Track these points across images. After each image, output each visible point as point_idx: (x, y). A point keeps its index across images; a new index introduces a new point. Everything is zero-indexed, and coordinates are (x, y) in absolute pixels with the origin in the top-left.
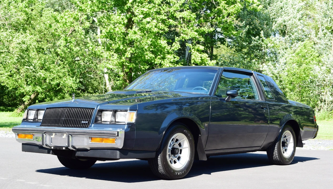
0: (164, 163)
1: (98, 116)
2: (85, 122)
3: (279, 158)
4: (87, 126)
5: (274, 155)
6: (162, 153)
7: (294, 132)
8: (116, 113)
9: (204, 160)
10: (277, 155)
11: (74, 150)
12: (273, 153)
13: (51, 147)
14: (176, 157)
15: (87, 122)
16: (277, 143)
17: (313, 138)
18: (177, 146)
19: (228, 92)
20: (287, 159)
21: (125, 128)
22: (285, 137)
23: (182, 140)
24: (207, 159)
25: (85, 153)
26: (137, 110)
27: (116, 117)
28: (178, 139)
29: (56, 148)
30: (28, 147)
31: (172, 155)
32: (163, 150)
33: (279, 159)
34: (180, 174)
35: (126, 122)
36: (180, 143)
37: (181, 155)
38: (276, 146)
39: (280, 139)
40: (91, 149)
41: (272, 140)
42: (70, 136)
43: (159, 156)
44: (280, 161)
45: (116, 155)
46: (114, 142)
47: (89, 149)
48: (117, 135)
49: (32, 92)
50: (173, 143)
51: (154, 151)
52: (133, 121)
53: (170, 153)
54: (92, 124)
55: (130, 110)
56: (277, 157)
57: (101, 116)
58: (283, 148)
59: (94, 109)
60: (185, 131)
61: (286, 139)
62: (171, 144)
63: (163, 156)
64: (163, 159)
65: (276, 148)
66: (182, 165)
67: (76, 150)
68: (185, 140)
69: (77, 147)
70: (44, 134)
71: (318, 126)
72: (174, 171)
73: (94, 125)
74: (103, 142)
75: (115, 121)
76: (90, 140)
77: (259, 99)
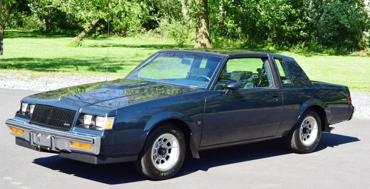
0: (147, 166)
1: (80, 119)
2: (67, 125)
3: (297, 146)
4: (68, 129)
5: (292, 144)
6: (145, 155)
7: (319, 118)
8: (96, 117)
9: (197, 158)
10: (295, 144)
11: (58, 151)
12: (291, 142)
13: (38, 145)
14: (164, 157)
15: (69, 125)
16: (295, 131)
17: (348, 120)
18: (165, 145)
19: (229, 85)
20: (308, 147)
21: (101, 135)
22: (307, 123)
23: (171, 140)
24: (199, 157)
25: (68, 154)
26: (116, 116)
27: (96, 122)
28: (166, 138)
29: (42, 148)
30: (20, 141)
31: (159, 156)
32: (146, 152)
33: (297, 148)
34: (166, 174)
35: (104, 128)
36: (169, 142)
37: (170, 155)
38: (294, 134)
39: (299, 127)
40: (72, 152)
41: (288, 128)
42: (53, 138)
43: (142, 159)
44: (298, 149)
45: (94, 160)
46: (91, 148)
47: (70, 151)
48: (92, 143)
49: (93, 18)
50: (160, 144)
51: (135, 155)
52: (110, 127)
53: (157, 153)
54: (73, 127)
55: (109, 116)
56: (295, 145)
57: (83, 119)
58: (304, 135)
59: (76, 111)
60: (174, 131)
61: (309, 125)
62: (158, 144)
63: (146, 159)
64: (146, 162)
65: (293, 136)
66: (170, 165)
67: (60, 151)
68: (174, 140)
69: (61, 149)
70: (31, 133)
71: (353, 107)
72: (160, 172)
73: (75, 129)
74: (82, 147)
75: (95, 125)
76: (71, 144)
77: (273, 86)
